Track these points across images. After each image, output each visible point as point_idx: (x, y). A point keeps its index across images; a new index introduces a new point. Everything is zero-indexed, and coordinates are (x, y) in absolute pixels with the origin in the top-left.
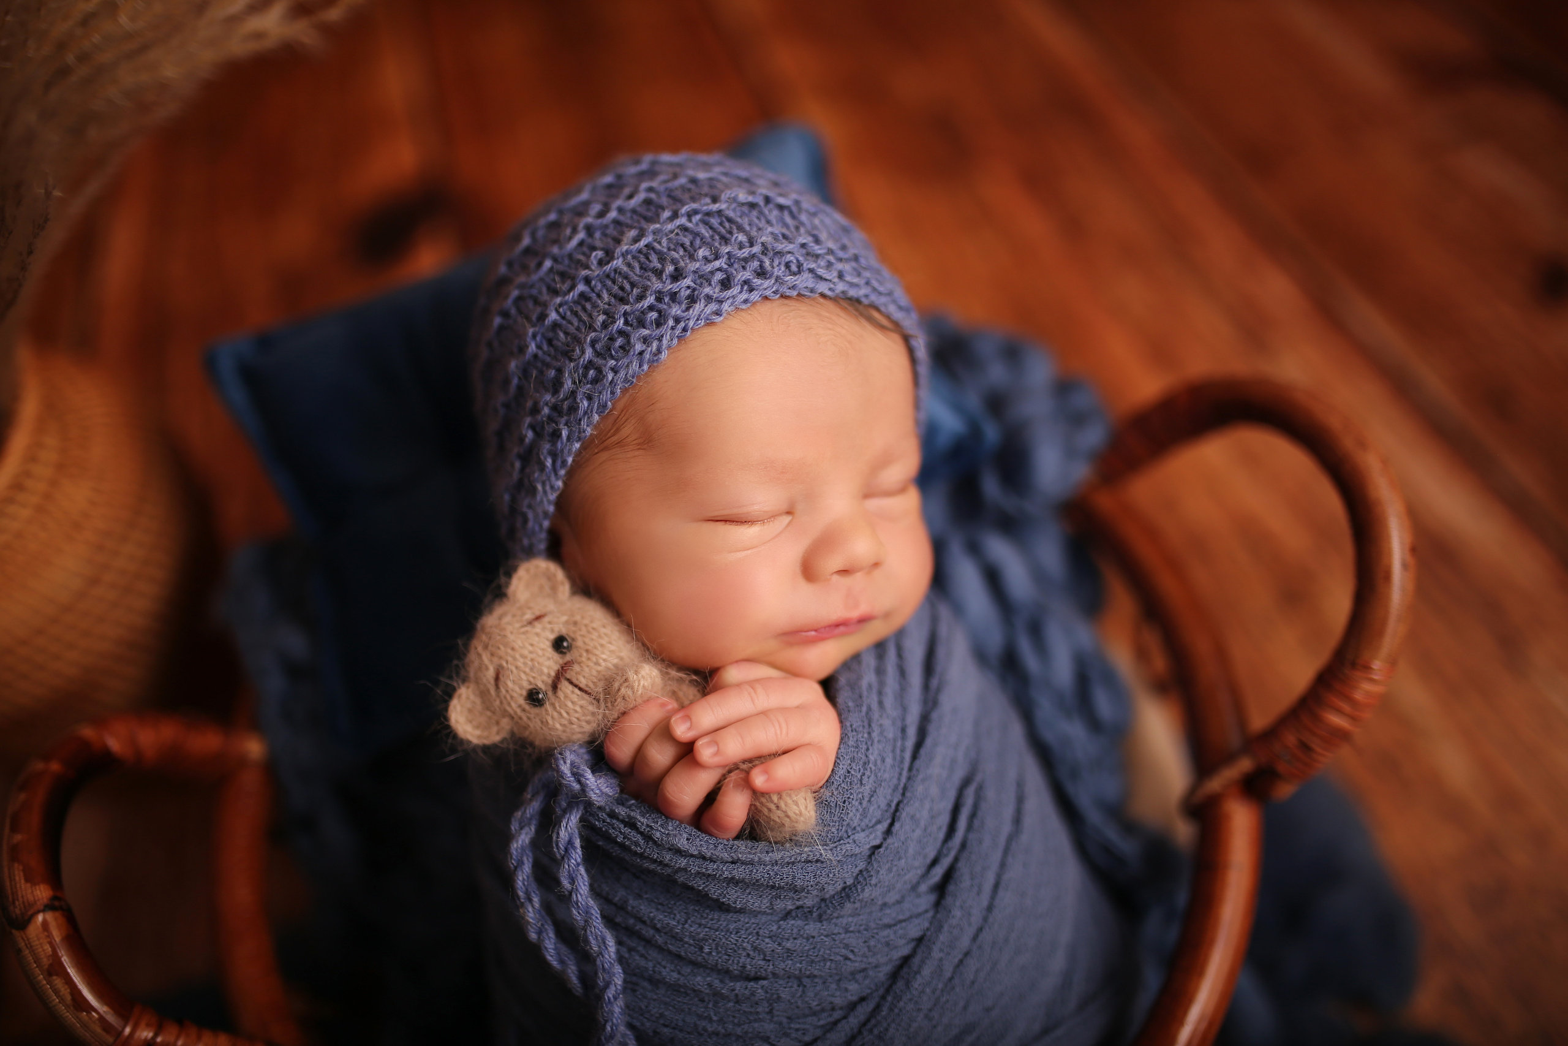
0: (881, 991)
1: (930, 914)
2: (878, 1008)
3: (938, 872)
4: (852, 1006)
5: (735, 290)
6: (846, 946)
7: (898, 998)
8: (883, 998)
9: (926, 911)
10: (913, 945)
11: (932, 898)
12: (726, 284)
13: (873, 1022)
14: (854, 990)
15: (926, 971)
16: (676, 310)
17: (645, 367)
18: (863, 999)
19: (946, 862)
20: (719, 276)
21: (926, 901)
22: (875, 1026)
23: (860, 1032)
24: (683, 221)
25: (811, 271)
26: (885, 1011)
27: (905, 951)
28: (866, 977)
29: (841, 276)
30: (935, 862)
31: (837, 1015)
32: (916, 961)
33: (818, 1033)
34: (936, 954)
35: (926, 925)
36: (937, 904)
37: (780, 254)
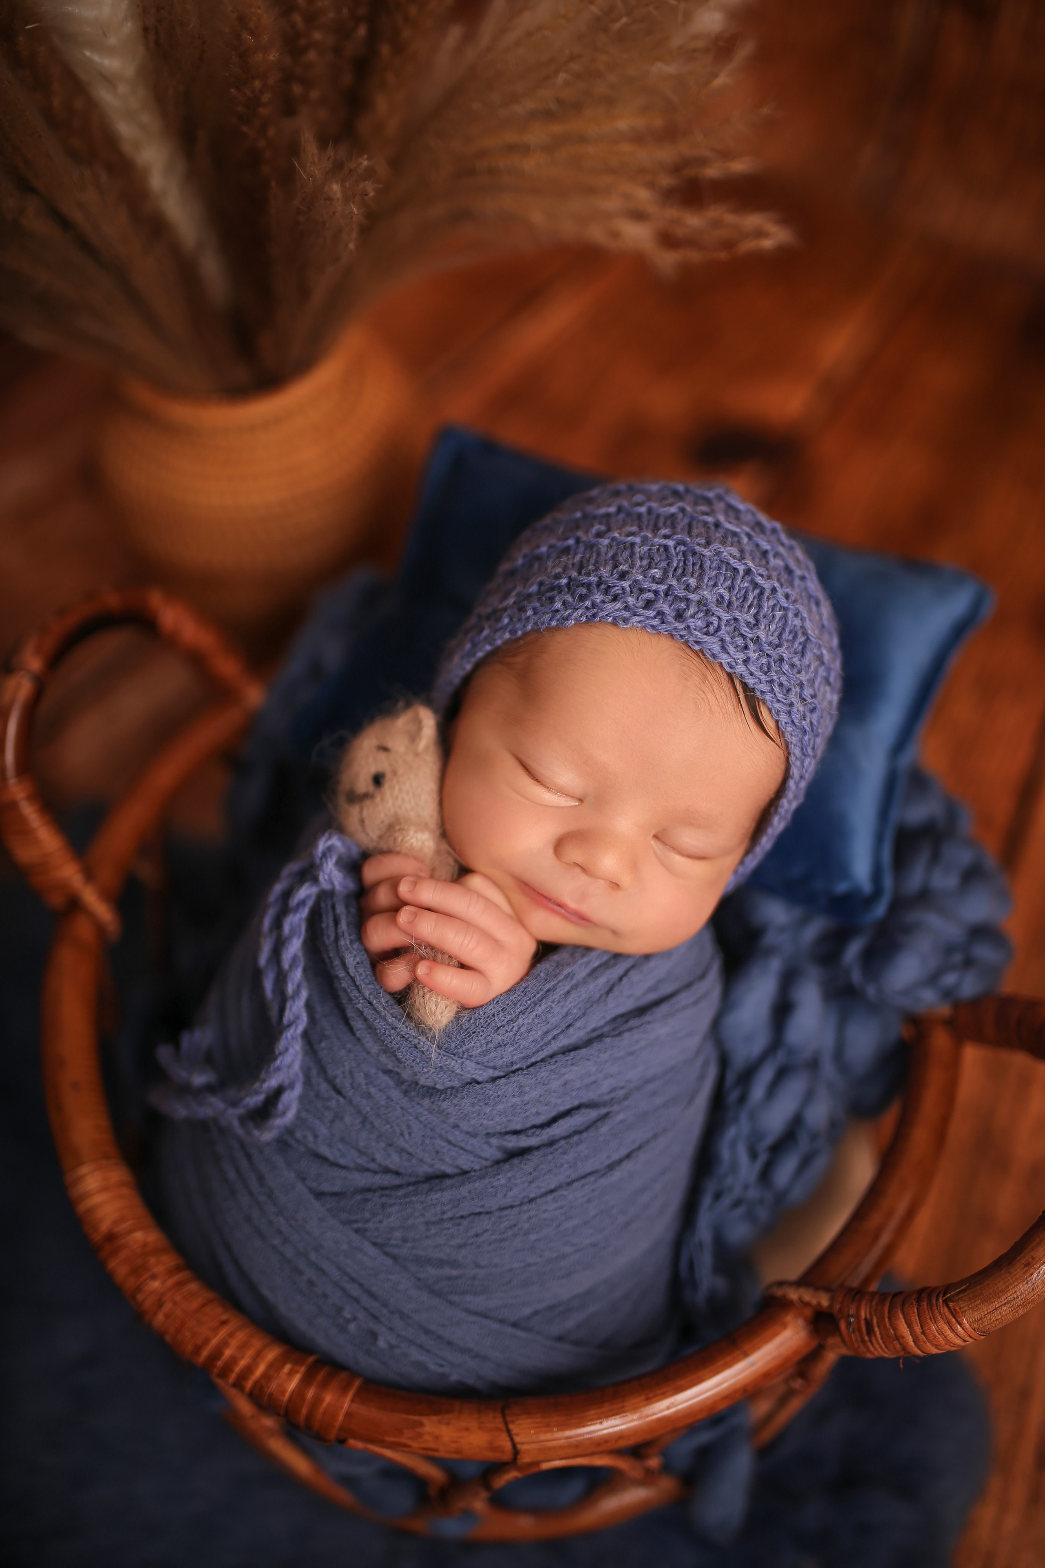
0: (413, 1179)
1: (488, 1163)
2: (399, 1187)
3: (513, 1143)
4: (387, 1171)
5: (652, 613)
6: (409, 1127)
7: (416, 1193)
8: (409, 1184)
9: (486, 1159)
10: (457, 1171)
11: (499, 1155)
12: (648, 604)
13: (387, 1192)
14: (394, 1161)
15: (447, 1195)
16: (598, 598)
17: (554, 623)
18: (397, 1173)
19: (524, 1142)
20: (650, 596)
21: (491, 1152)
22: (387, 1196)
23: (375, 1191)
24: (671, 543)
25: (722, 640)
26: (401, 1193)
27: (449, 1170)
28: (408, 1160)
29: (746, 661)
30: (516, 1132)
31: (372, 1166)
32: (448, 1182)
33: (351, 1165)
34: (464, 1191)
35: (477, 1167)
36: (497, 1162)
37: (708, 612)
